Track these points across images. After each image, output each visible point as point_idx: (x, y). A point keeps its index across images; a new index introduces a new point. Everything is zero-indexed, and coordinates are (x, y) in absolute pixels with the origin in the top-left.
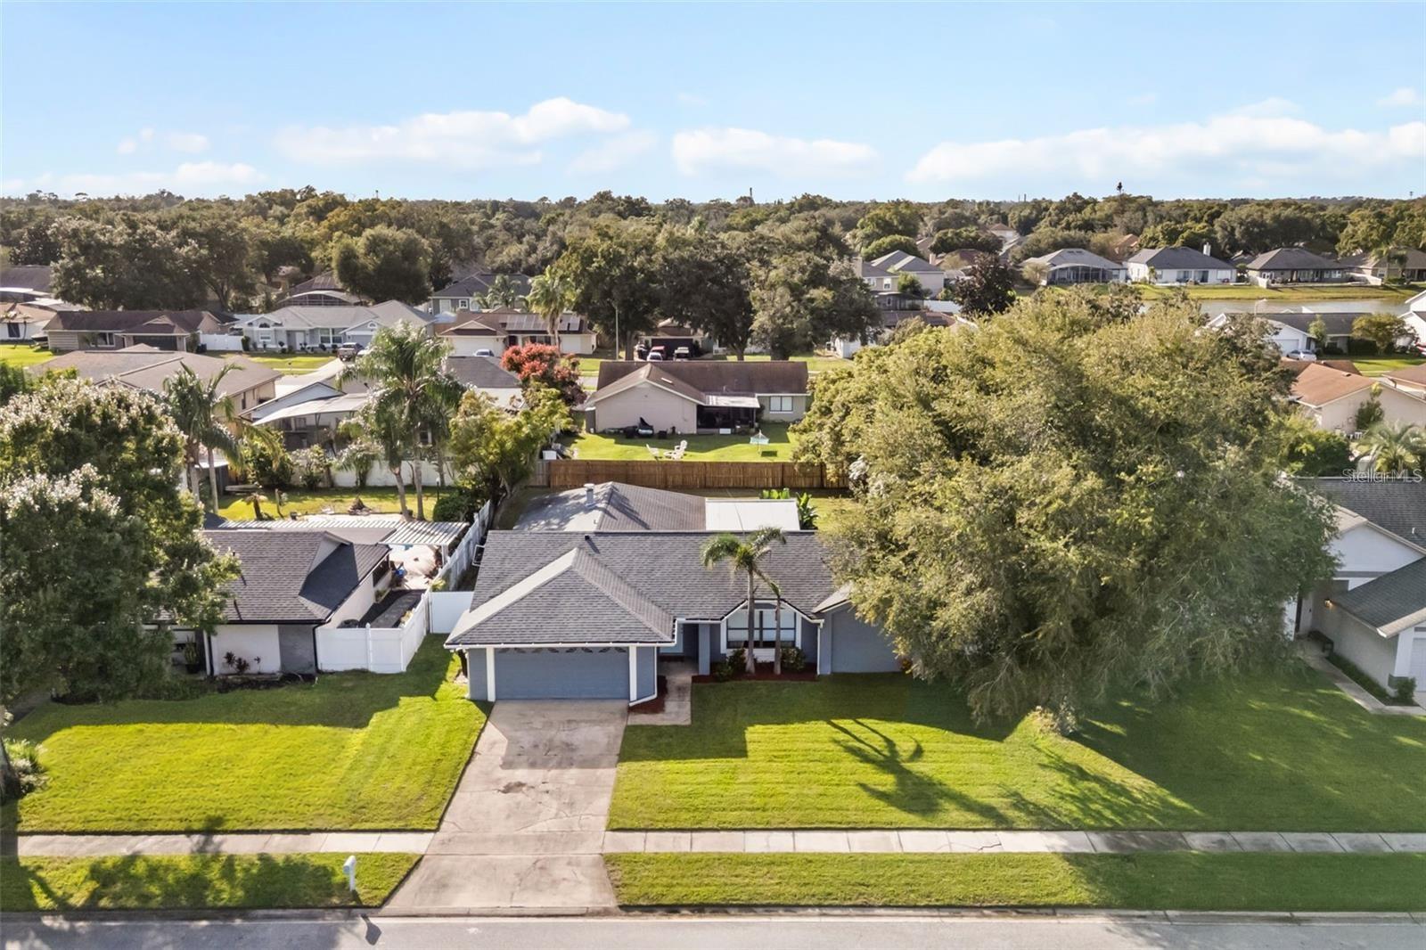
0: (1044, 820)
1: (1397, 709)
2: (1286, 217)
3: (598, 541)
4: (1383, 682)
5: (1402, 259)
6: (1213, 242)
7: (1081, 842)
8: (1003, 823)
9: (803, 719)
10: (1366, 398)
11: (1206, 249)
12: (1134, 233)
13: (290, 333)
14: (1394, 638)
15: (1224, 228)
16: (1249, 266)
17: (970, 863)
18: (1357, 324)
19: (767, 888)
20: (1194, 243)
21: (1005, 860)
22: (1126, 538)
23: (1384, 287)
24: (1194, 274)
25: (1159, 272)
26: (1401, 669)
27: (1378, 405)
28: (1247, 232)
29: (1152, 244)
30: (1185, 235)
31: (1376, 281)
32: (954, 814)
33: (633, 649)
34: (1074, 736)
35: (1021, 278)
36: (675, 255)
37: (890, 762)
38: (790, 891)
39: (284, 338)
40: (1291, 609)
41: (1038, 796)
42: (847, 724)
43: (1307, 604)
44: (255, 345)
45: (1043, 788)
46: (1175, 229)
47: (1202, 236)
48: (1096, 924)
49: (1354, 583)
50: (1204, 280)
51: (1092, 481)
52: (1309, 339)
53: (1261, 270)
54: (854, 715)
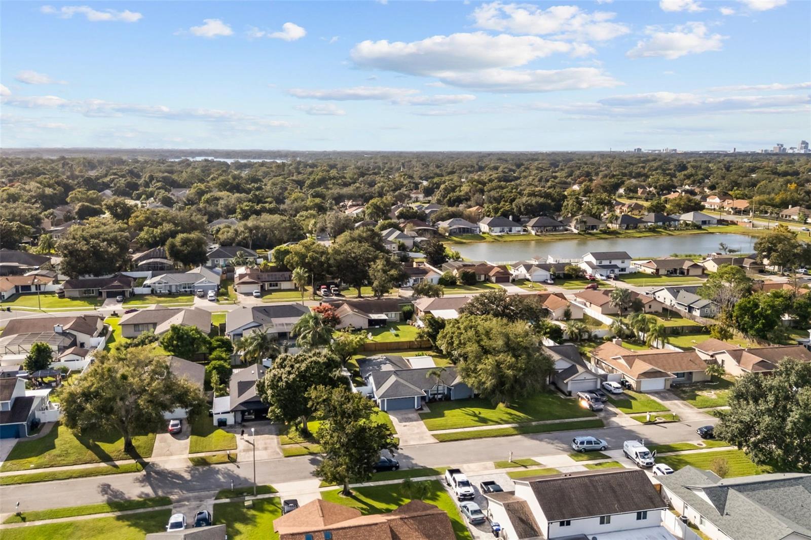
0: (507, 422)
1: (568, 397)
2: (541, 203)
3: (397, 372)
4: (566, 392)
5: (585, 222)
6: (513, 214)
7: (514, 425)
8: (500, 424)
9: (454, 409)
10: (566, 308)
11: (511, 218)
12: (480, 205)
13: (170, 286)
14: (567, 383)
15: (517, 207)
16: (527, 224)
17: (496, 430)
18: (567, 268)
19: (463, 436)
20: (505, 215)
21: (502, 429)
22: (520, 369)
23: (579, 234)
24: (506, 229)
25: (492, 228)
26: (569, 389)
27: (570, 310)
28: (526, 209)
29: (488, 214)
30: (502, 210)
31: (576, 231)
32: (491, 423)
33: (416, 397)
34: (508, 407)
35: (438, 233)
36: (338, 258)
37: (475, 415)
38: (468, 437)
39: (168, 288)
40: (548, 379)
41: (504, 418)
42: (463, 409)
43: (551, 377)
44: (156, 292)
45: (505, 417)
46: (498, 208)
47: (508, 211)
48: (519, 437)
49: (560, 371)
50: (510, 231)
51: (513, 359)
52: (551, 274)
53: (533, 227)
54: (464, 408)
